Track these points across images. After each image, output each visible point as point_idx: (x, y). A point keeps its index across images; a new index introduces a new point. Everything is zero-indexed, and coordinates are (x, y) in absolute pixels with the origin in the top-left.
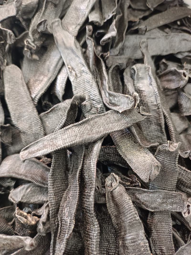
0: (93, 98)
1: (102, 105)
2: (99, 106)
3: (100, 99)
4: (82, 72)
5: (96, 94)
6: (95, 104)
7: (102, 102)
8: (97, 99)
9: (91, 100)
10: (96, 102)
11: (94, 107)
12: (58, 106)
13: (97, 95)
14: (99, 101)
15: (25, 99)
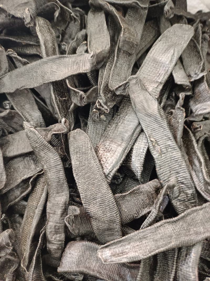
0: (183, 181)
1: (193, 191)
2: (190, 192)
3: (192, 183)
4: (167, 147)
5: (187, 177)
6: (185, 188)
7: (194, 188)
8: (188, 183)
9: (179, 183)
10: (186, 186)
11: (183, 192)
12: (139, 189)
13: (188, 179)
14: (190, 186)
15: (97, 176)
